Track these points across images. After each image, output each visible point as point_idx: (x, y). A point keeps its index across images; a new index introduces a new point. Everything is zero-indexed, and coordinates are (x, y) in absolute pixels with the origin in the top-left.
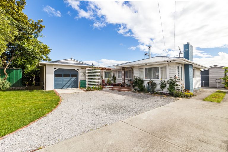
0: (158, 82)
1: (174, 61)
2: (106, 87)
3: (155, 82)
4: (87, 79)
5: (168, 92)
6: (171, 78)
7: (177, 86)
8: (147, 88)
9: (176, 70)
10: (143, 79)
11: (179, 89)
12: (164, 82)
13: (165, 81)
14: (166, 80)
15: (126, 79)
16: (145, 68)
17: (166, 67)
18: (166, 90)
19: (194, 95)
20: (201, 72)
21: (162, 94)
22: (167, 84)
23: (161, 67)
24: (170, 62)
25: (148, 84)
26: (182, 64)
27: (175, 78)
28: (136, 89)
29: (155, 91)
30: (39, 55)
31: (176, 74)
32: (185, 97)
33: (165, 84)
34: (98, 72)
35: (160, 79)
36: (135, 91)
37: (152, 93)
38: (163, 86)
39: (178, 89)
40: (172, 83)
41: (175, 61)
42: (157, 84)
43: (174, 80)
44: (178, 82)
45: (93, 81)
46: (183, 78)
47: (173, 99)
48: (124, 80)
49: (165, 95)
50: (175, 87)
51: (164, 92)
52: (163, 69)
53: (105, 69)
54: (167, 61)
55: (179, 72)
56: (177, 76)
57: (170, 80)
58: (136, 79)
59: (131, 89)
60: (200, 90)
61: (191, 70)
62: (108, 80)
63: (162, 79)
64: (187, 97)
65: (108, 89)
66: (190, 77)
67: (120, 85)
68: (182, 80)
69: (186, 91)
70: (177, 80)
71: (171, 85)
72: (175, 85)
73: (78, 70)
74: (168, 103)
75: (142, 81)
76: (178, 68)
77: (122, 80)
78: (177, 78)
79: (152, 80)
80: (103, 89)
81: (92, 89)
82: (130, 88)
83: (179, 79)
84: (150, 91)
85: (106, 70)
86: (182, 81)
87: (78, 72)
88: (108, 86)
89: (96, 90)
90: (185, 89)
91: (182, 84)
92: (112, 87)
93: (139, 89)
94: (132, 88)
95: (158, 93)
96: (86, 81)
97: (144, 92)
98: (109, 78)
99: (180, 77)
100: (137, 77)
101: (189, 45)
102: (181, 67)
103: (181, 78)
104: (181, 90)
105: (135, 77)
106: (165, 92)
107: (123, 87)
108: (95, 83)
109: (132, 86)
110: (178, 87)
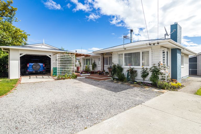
0: (139, 69)
1: (158, 43)
2: (82, 75)
3: (135, 69)
4: (58, 66)
5: (151, 82)
6: (154, 64)
7: (161, 74)
8: (126, 76)
9: (161, 55)
10: (122, 66)
11: (164, 79)
12: (145, 70)
13: (147, 69)
14: (149, 67)
15: (105, 66)
16: (125, 54)
17: (149, 51)
18: (148, 80)
19: (182, 86)
20: (189, 59)
21: (143, 84)
22: (149, 73)
23: (143, 52)
24: (153, 45)
25: (128, 73)
26: (168, 48)
27: (159, 65)
28: (115, 77)
29: (135, 80)
30: (8, 40)
31: (161, 60)
32: (172, 89)
33: (147, 72)
34: (72, 58)
35: (141, 67)
36: (113, 80)
37: (131, 83)
38: (145, 75)
39: (162, 79)
40: (156, 72)
41: (160, 44)
42: (137, 72)
43: (158, 67)
44: (163, 70)
45: (68, 69)
46: (169, 65)
47: (156, 92)
48: (102, 67)
49: (146, 86)
50: (159, 76)
51: (145, 82)
52: (146, 55)
53: (83, 55)
54: (150, 44)
55: (164, 57)
56: (162, 62)
57: (153, 68)
58: (115, 66)
59: (109, 78)
60: (189, 79)
61: (179, 56)
62: (86, 68)
63: (144, 67)
64: (174, 88)
65: (84, 77)
66: (178, 65)
67: (98, 73)
68: (168, 67)
69: (172, 81)
70: (162, 67)
71: (154, 74)
72: (159, 74)
73: (50, 56)
74: (148, 99)
75: (121, 69)
76: (164, 53)
77: (101, 67)
78: (162, 66)
79: (132, 67)
80: (78, 77)
81: (64, 78)
82: (109, 76)
83: (164, 66)
84: (129, 81)
85: (84, 57)
86: (168, 69)
87: (50, 58)
88: (84, 74)
89: (69, 78)
90: (172, 79)
91: (167, 72)
92: (89, 75)
93: (117, 78)
94: (110, 76)
95: (139, 83)
96: (57, 68)
97: (123, 82)
98: (88, 65)
99: (166, 63)
100: (116, 64)
101: (178, 26)
102: (167, 52)
103: (167, 65)
104: (166, 79)
105: (114, 64)
106: (147, 82)
107: (102, 75)
108: (70, 70)
109: (110, 74)
110: (162, 77)
